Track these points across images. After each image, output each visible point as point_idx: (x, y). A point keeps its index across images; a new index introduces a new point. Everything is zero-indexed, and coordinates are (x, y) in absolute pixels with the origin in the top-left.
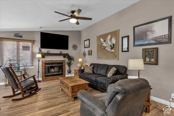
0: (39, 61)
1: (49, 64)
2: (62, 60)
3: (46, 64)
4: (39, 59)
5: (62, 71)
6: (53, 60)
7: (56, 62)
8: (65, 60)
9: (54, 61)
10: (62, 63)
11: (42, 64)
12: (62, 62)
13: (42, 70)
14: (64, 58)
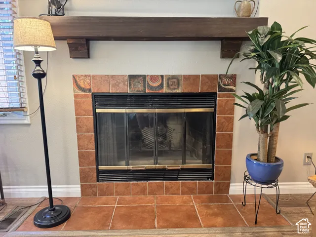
0: (40, 76)
1: (120, 99)
2: (211, 79)
3: (100, 99)
4: (38, 63)
5: (204, 151)
6: (144, 77)
7: (165, 90)
8: (233, 78)
9: (153, 78)
10: (208, 97)
11: (76, 96)
12: (206, 89)
13: (79, 138)
14: (227, 62)
